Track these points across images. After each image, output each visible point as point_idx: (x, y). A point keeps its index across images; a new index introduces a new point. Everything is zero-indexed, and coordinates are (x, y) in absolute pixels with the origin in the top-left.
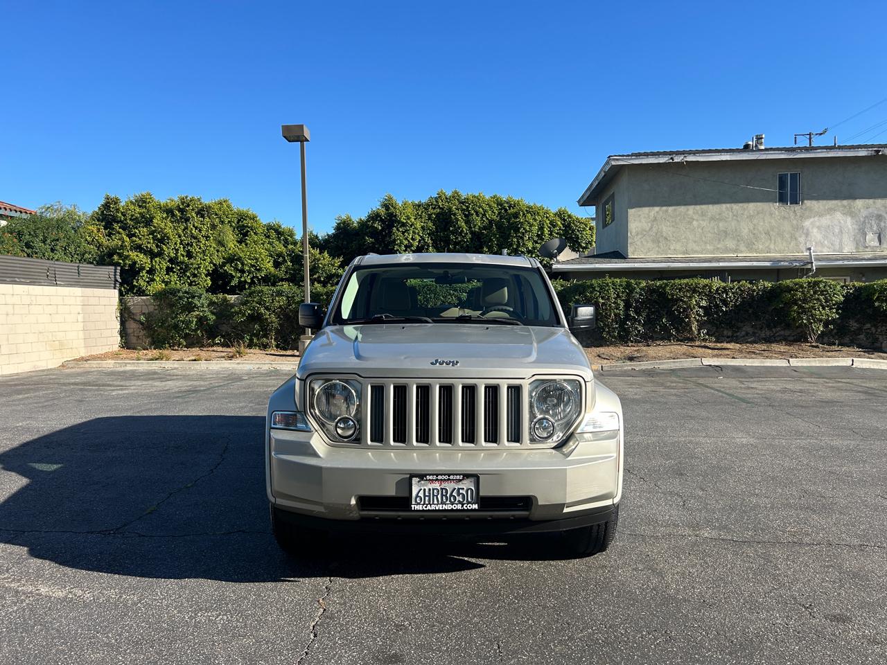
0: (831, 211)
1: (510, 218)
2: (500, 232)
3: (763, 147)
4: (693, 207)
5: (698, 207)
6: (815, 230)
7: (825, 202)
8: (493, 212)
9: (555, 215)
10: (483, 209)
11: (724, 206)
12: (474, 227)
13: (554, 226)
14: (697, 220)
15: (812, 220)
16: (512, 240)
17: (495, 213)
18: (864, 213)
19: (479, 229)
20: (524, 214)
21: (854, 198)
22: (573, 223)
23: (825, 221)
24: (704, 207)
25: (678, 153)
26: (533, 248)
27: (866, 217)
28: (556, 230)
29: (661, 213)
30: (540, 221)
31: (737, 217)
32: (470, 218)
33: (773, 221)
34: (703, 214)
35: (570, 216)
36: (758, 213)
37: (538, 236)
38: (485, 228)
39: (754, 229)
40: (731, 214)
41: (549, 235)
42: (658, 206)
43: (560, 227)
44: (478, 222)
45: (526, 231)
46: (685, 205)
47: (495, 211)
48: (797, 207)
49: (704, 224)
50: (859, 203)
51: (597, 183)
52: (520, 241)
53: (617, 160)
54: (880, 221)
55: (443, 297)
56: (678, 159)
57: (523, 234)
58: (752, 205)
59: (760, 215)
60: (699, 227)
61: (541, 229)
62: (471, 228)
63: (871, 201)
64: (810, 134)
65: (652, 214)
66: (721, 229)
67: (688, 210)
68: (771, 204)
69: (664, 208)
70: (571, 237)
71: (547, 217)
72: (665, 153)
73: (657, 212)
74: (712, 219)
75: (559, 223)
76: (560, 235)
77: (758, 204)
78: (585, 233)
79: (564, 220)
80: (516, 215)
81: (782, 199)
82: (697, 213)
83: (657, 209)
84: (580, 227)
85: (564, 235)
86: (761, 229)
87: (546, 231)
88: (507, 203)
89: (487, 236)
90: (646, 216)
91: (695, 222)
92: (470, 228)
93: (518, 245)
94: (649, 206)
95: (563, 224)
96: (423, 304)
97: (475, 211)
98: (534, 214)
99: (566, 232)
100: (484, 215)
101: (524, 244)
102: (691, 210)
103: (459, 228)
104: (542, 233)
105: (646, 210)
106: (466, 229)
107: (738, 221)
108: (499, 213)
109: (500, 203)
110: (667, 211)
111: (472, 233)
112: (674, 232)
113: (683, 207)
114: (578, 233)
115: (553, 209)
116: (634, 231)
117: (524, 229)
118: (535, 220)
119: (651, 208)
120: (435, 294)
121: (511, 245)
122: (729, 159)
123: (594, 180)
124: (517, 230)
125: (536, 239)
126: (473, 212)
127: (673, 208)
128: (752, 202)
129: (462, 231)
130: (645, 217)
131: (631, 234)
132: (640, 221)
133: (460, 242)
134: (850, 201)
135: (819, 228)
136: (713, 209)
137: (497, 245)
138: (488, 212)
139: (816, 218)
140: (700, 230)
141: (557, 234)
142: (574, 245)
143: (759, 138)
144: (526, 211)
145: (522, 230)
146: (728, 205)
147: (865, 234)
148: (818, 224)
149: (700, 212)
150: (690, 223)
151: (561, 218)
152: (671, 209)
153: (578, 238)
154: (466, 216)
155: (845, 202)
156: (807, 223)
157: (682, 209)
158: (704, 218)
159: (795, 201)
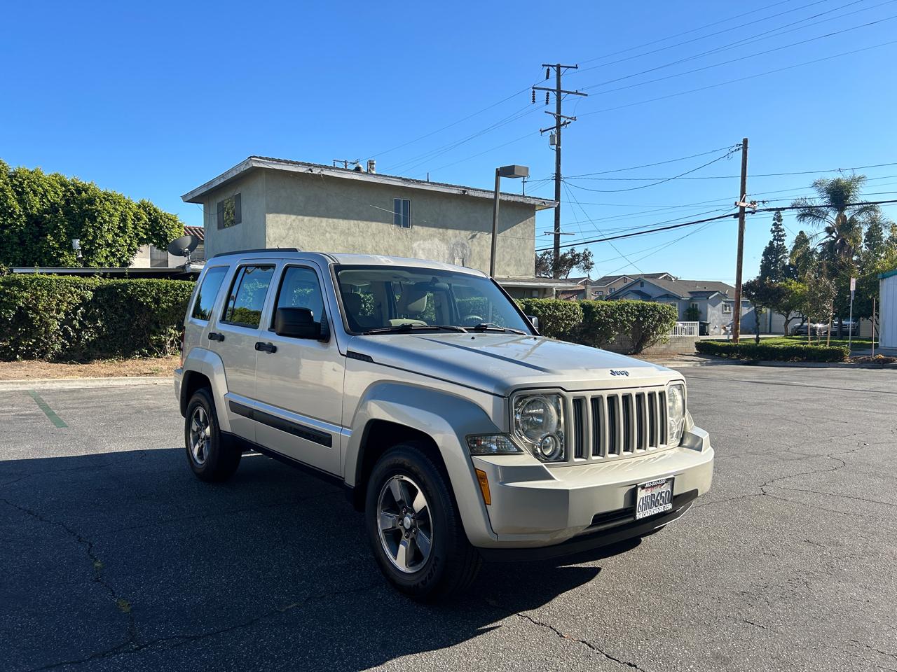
0: (431, 236)
1: (82, 204)
2: (70, 219)
3: (374, 172)
4: (326, 219)
5: (331, 220)
6: (421, 252)
7: (427, 228)
8: (56, 193)
9: (139, 207)
10: (43, 189)
11: (352, 222)
12: (31, 208)
13: (139, 219)
14: (330, 233)
15: (418, 243)
16: (87, 230)
17: (58, 195)
18: (453, 241)
19: (38, 212)
20: (101, 202)
21: (447, 228)
22: (161, 219)
23: (427, 245)
24: (335, 220)
25: (316, 166)
26: (113, 241)
27: (454, 244)
28: (141, 223)
29: (297, 221)
30: (122, 212)
31: (363, 233)
32: (24, 197)
33: (390, 240)
34: (335, 228)
35: (155, 211)
36: (379, 233)
37: (119, 228)
38: (46, 211)
39: (376, 246)
40: (357, 229)
41: (133, 228)
42: (294, 214)
43: (145, 221)
44: (36, 204)
45: (105, 222)
46: (319, 216)
47: (59, 192)
48: (408, 230)
49: (336, 237)
50: (450, 232)
51: (222, 181)
52: (98, 232)
53: (258, 162)
54: (463, 248)
55: (61, 295)
56: (316, 171)
57: (101, 224)
58: (374, 224)
59: (381, 234)
60: (331, 239)
61: (124, 220)
62: (27, 209)
63: (457, 232)
64: (345, 162)
65: (289, 221)
66: (350, 243)
67: (321, 222)
68: (389, 225)
69: (300, 217)
70: (159, 234)
71: (130, 208)
72: (304, 164)
73: (294, 220)
74: (343, 233)
75: (144, 217)
76: (146, 229)
77: (380, 224)
78: (173, 230)
79: (150, 214)
80: (91, 201)
81: (398, 223)
82: (330, 226)
83: (293, 217)
84: (168, 224)
85: (150, 230)
86: (381, 246)
87: (130, 223)
88: (73, 185)
89: (50, 222)
90: (284, 223)
91: (327, 235)
92: (25, 208)
93: (95, 237)
94: (286, 213)
95: (149, 219)
96: (30, 303)
97: (31, 190)
98: (115, 203)
99: (153, 228)
100: (44, 195)
101: (102, 236)
102: (324, 222)
103: (10, 208)
104: (125, 226)
105: (283, 217)
106: (18, 209)
107: (364, 237)
108: (64, 196)
109: (63, 184)
110: (303, 220)
111: (27, 215)
112: (309, 242)
113: (317, 218)
114: (166, 230)
115: (136, 201)
116: (272, 236)
117: (102, 218)
118: (116, 210)
119: (289, 216)
120: (49, 291)
121: (85, 235)
122: (359, 179)
123: (219, 178)
124: (93, 219)
125: (117, 231)
126: (29, 190)
127: (309, 218)
128: (375, 221)
129: (14, 212)
130: (282, 224)
131: (269, 239)
132: (278, 227)
133: (11, 225)
134: (444, 230)
135: (423, 249)
136: (343, 224)
137: (65, 233)
138: (49, 193)
139: (421, 242)
140: (332, 242)
141: (142, 228)
142: (161, 242)
143: (371, 164)
144: (104, 198)
145: (99, 219)
146: (356, 222)
147: (454, 259)
148: (422, 246)
149: (332, 225)
150: (324, 234)
151: (145, 211)
152: (306, 219)
153: (166, 235)
154: (18, 193)
155: (441, 230)
156: (415, 245)
157: (316, 220)
158: (335, 231)
159: (406, 226)
